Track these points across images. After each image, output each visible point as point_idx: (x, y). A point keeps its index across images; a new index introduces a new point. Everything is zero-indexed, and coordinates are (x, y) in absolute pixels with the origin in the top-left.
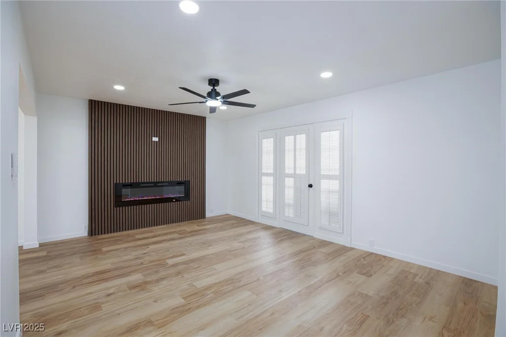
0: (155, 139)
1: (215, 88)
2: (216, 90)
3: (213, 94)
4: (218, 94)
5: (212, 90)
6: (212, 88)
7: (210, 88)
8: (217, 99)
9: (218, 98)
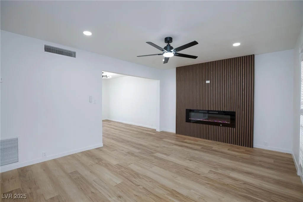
0: (208, 82)
1: (170, 44)
2: (170, 45)
3: (169, 48)
4: (172, 48)
5: (167, 45)
6: (167, 44)
7: (166, 45)
8: (171, 52)
9: (172, 50)
